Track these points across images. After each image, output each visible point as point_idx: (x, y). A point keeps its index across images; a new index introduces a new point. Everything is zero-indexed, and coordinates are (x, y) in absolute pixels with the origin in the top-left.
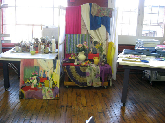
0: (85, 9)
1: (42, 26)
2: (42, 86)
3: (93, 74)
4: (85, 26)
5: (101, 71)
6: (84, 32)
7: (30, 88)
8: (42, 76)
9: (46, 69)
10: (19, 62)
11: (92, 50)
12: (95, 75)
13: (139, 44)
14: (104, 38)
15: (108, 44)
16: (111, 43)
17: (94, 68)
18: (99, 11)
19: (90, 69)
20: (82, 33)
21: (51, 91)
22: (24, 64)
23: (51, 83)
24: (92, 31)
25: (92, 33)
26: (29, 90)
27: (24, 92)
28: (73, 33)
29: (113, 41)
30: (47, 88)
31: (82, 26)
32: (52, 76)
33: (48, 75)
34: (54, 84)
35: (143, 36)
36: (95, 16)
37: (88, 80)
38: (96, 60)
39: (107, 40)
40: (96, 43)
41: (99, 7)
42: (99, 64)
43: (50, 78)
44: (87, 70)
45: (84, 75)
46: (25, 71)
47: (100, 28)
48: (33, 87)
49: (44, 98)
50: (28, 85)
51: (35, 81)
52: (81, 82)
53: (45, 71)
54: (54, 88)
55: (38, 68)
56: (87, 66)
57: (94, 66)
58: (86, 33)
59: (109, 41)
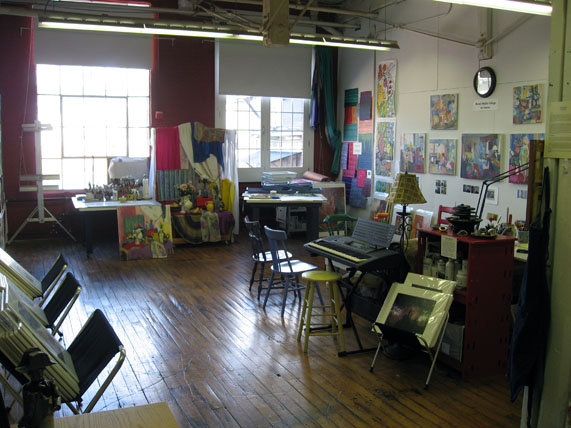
0: (185, 131)
1: (109, 159)
2: (150, 241)
3: (210, 224)
4: (186, 156)
5: (221, 219)
6: (184, 166)
7: (134, 244)
8: (149, 227)
9: (154, 219)
10: (116, 211)
11: (200, 192)
12: (213, 225)
13: (266, 180)
14: (215, 174)
15: (221, 182)
16: (226, 180)
17: (209, 216)
18: (206, 134)
19: (205, 218)
20: (182, 167)
21: (162, 246)
22: (122, 214)
23: (162, 235)
24: (198, 164)
25: (197, 167)
26: (133, 248)
27: (126, 251)
28: (169, 169)
29: (230, 179)
30: (157, 243)
31: (182, 157)
32: (161, 227)
33: (157, 226)
34: (165, 237)
35: (272, 166)
36: (201, 142)
37: (204, 232)
38: (210, 205)
39: (219, 176)
40: (205, 181)
41: (206, 128)
42: (214, 210)
43: (159, 229)
44: (202, 219)
45: (197, 226)
46: (124, 222)
47: (208, 160)
48: (138, 243)
49: (154, 256)
50: (131, 241)
51: (140, 235)
52: (194, 236)
53: (151, 221)
54: (166, 242)
55: (142, 218)
56: (200, 214)
57: (209, 213)
58: (187, 167)
59: (223, 177)
